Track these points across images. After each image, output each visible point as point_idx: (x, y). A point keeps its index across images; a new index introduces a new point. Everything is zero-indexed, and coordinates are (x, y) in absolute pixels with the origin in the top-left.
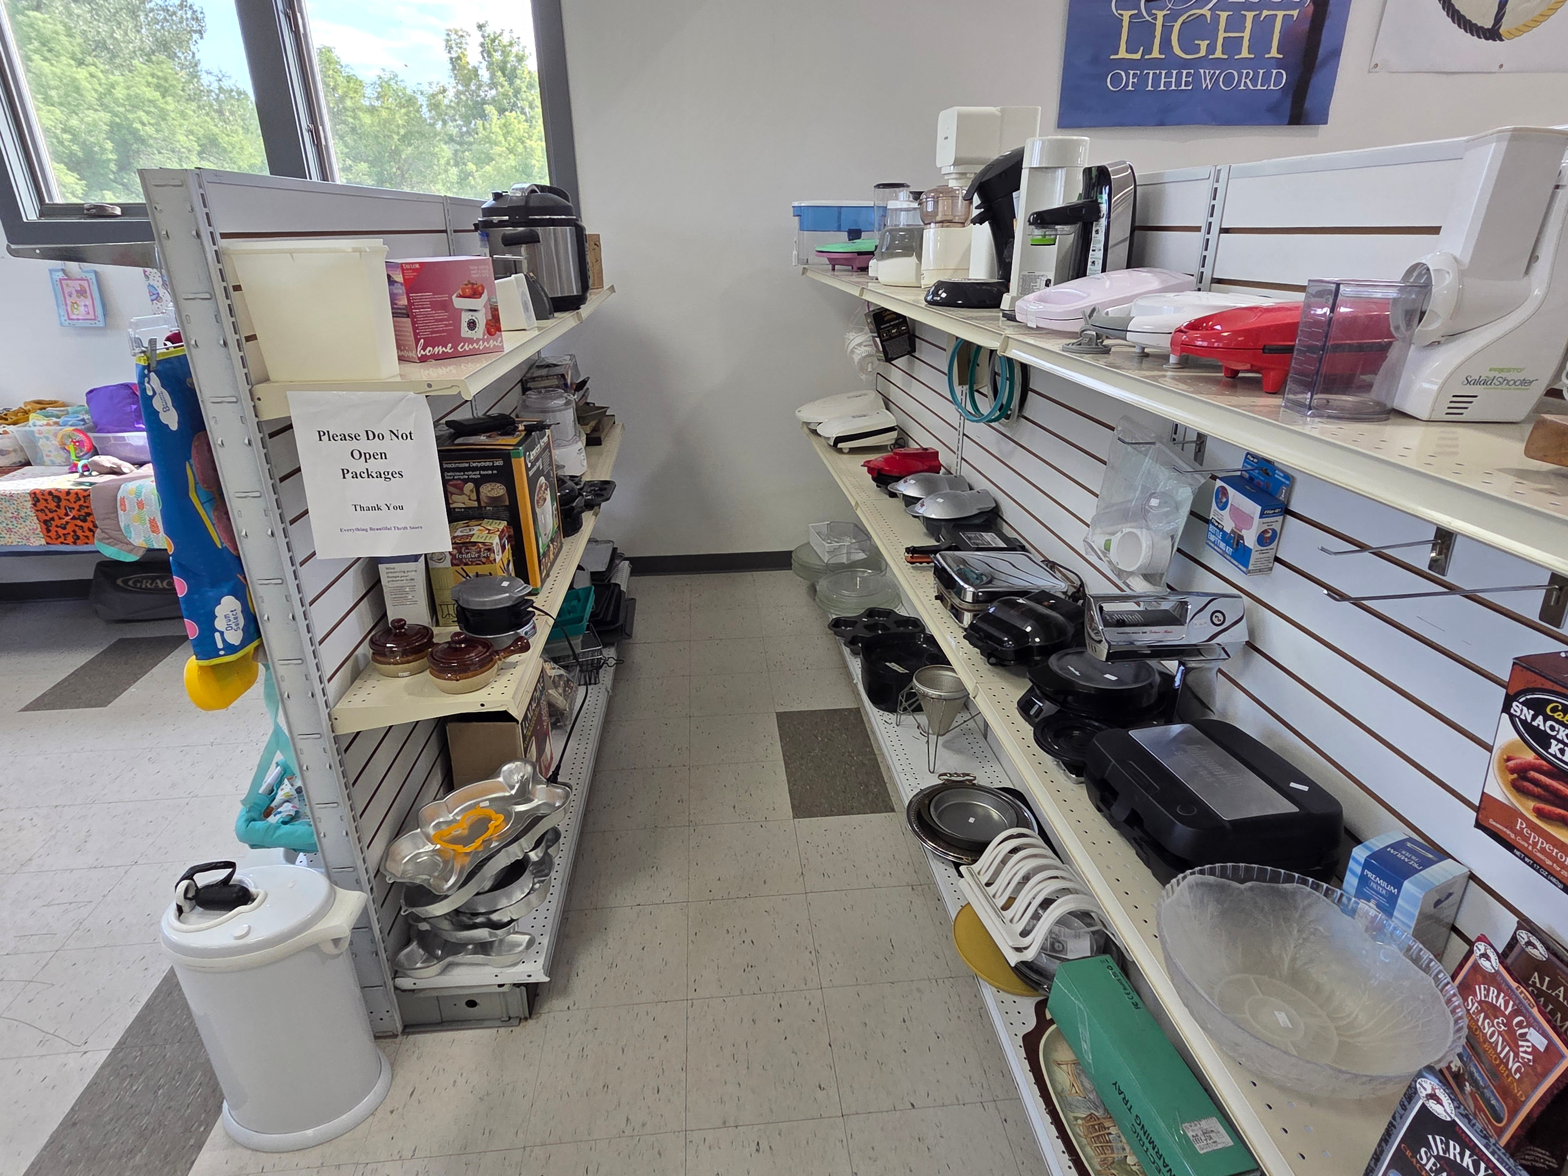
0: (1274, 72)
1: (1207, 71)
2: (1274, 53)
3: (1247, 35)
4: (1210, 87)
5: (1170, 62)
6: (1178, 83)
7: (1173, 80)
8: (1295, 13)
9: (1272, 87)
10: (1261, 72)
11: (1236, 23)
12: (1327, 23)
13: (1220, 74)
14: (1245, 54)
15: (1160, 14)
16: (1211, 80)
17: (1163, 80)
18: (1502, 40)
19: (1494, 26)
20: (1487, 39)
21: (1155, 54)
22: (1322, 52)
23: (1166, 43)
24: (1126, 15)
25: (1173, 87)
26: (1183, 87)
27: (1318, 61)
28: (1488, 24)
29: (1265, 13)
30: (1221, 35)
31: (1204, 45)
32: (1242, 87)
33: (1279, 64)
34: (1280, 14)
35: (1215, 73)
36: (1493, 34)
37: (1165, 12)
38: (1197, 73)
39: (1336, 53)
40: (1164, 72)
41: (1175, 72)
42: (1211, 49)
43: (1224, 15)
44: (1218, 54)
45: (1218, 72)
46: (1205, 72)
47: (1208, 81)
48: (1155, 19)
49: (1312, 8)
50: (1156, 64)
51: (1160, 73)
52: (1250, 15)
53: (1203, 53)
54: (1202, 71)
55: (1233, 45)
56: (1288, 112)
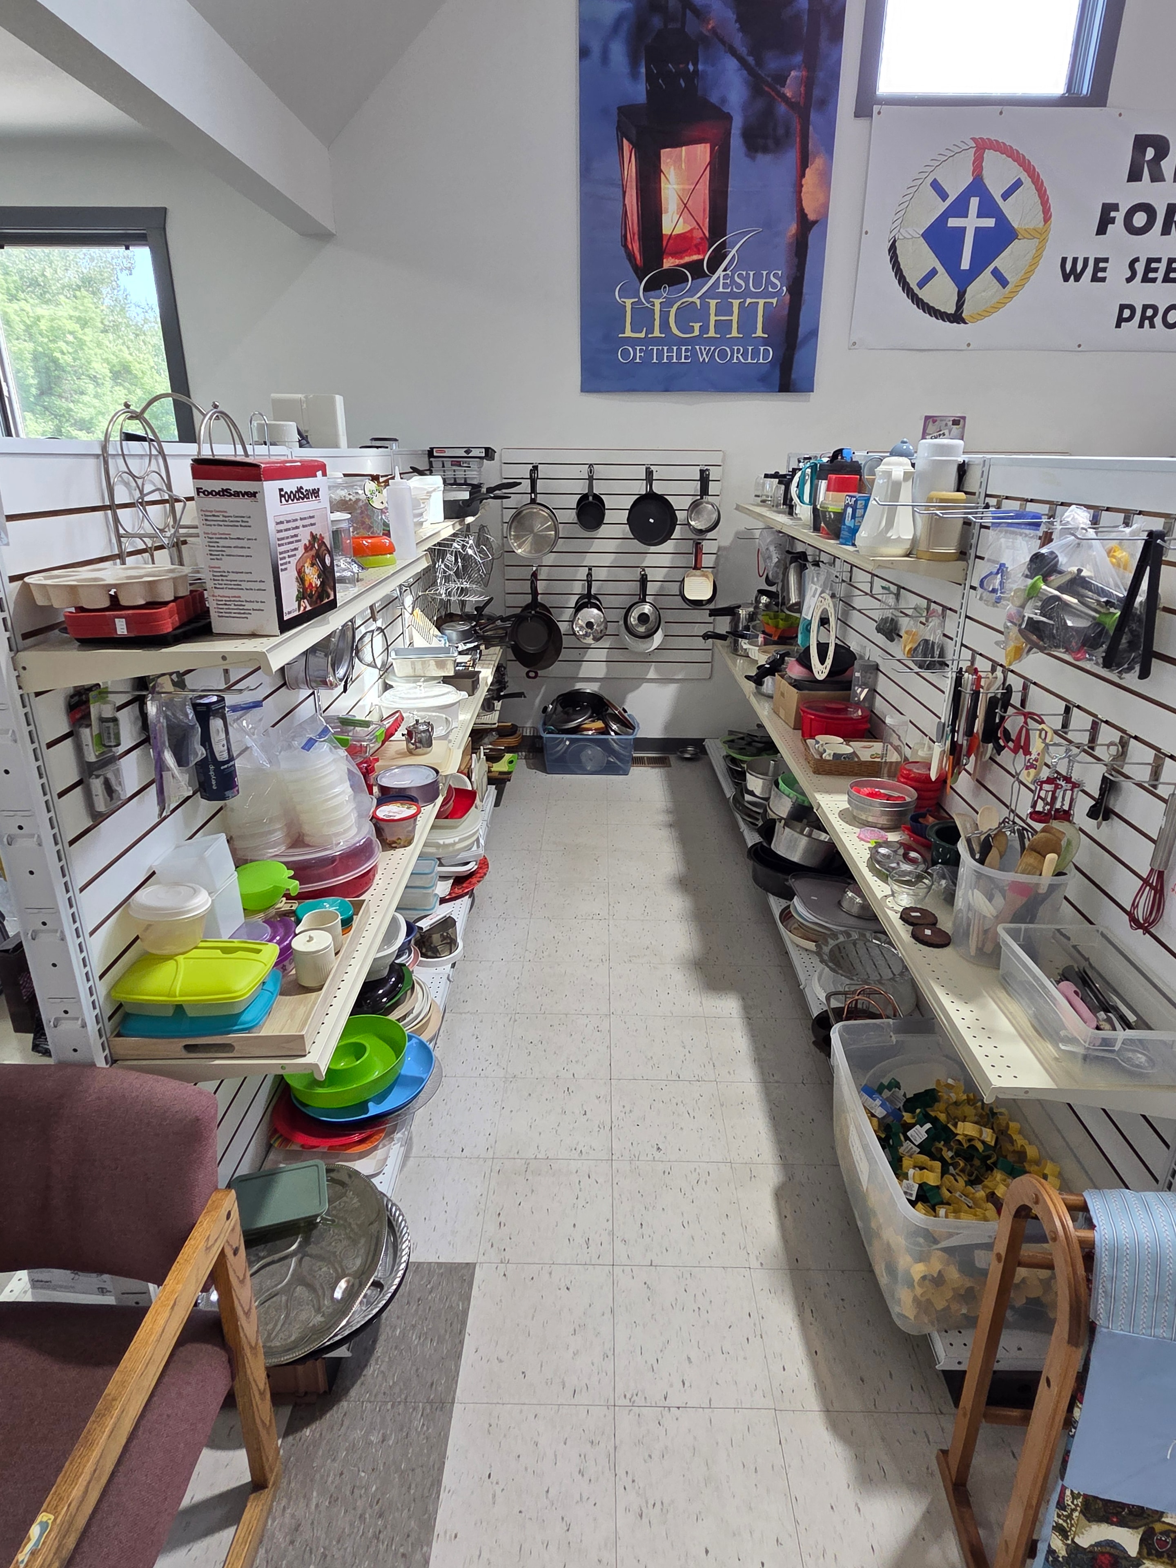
0: (762, 348)
1: (703, 348)
2: (759, 333)
3: (735, 318)
4: (707, 360)
5: (669, 340)
6: (679, 357)
7: (675, 354)
8: (774, 301)
9: (761, 361)
10: (750, 348)
11: (724, 309)
12: (804, 308)
13: (715, 350)
14: (735, 333)
15: (657, 302)
16: (707, 355)
17: (666, 354)
18: (966, 323)
19: (957, 311)
20: (952, 322)
21: (657, 333)
22: (802, 331)
23: (665, 325)
24: (629, 302)
25: (675, 360)
26: (683, 360)
27: (799, 340)
28: (951, 310)
29: (749, 301)
30: (713, 318)
31: (697, 326)
32: (735, 361)
33: (766, 342)
34: (761, 302)
35: (710, 349)
36: (957, 318)
37: (661, 300)
38: (694, 349)
39: (814, 333)
40: (665, 348)
41: (675, 348)
42: (704, 329)
43: (713, 303)
44: (712, 333)
45: (713, 348)
46: (700, 349)
47: (705, 355)
48: (653, 305)
49: (788, 297)
50: (657, 341)
51: (663, 349)
52: (736, 303)
53: (697, 333)
54: (697, 347)
55: (723, 327)
56: (777, 382)
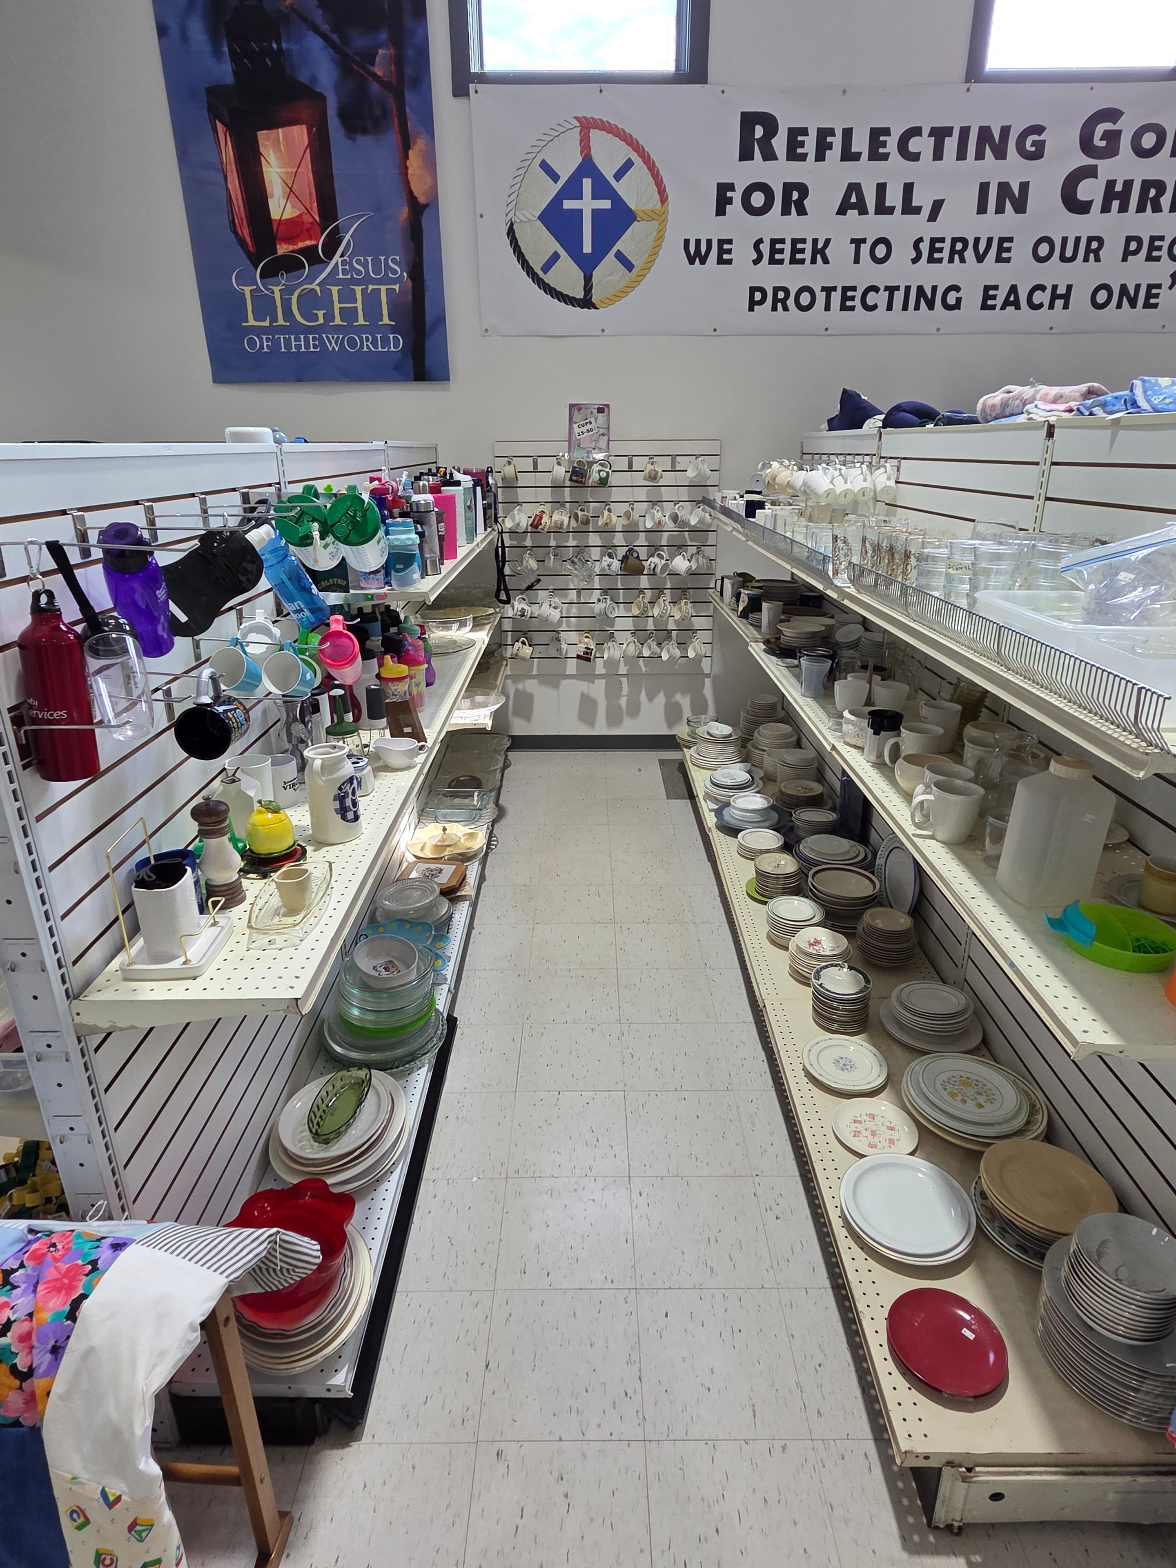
0: (391, 336)
1: (330, 336)
2: (386, 320)
3: (359, 305)
4: (337, 349)
5: (295, 329)
6: (307, 346)
7: (302, 343)
8: (397, 287)
9: (392, 349)
10: (379, 336)
11: (347, 296)
12: (427, 294)
13: (343, 338)
14: (361, 321)
15: (277, 290)
16: (336, 343)
17: (293, 343)
18: (597, 308)
19: (586, 295)
20: (581, 307)
21: (281, 322)
22: (429, 318)
23: (288, 313)
24: (247, 290)
25: (303, 349)
26: (312, 349)
27: (427, 327)
28: (580, 294)
29: (371, 287)
30: (337, 306)
31: (320, 314)
32: (365, 349)
33: (394, 330)
34: (384, 288)
35: (338, 337)
36: (587, 302)
37: (280, 287)
38: (321, 340)
39: (441, 320)
40: (292, 337)
41: (302, 337)
42: (329, 317)
43: (335, 290)
44: (338, 321)
45: (341, 337)
46: (328, 337)
47: (334, 344)
48: (273, 292)
49: (410, 283)
50: (281, 330)
51: (290, 338)
52: (358, 289)
53: (321, 321)
54: (326, 336)
55: (349, 314)
56: (412, 371)
